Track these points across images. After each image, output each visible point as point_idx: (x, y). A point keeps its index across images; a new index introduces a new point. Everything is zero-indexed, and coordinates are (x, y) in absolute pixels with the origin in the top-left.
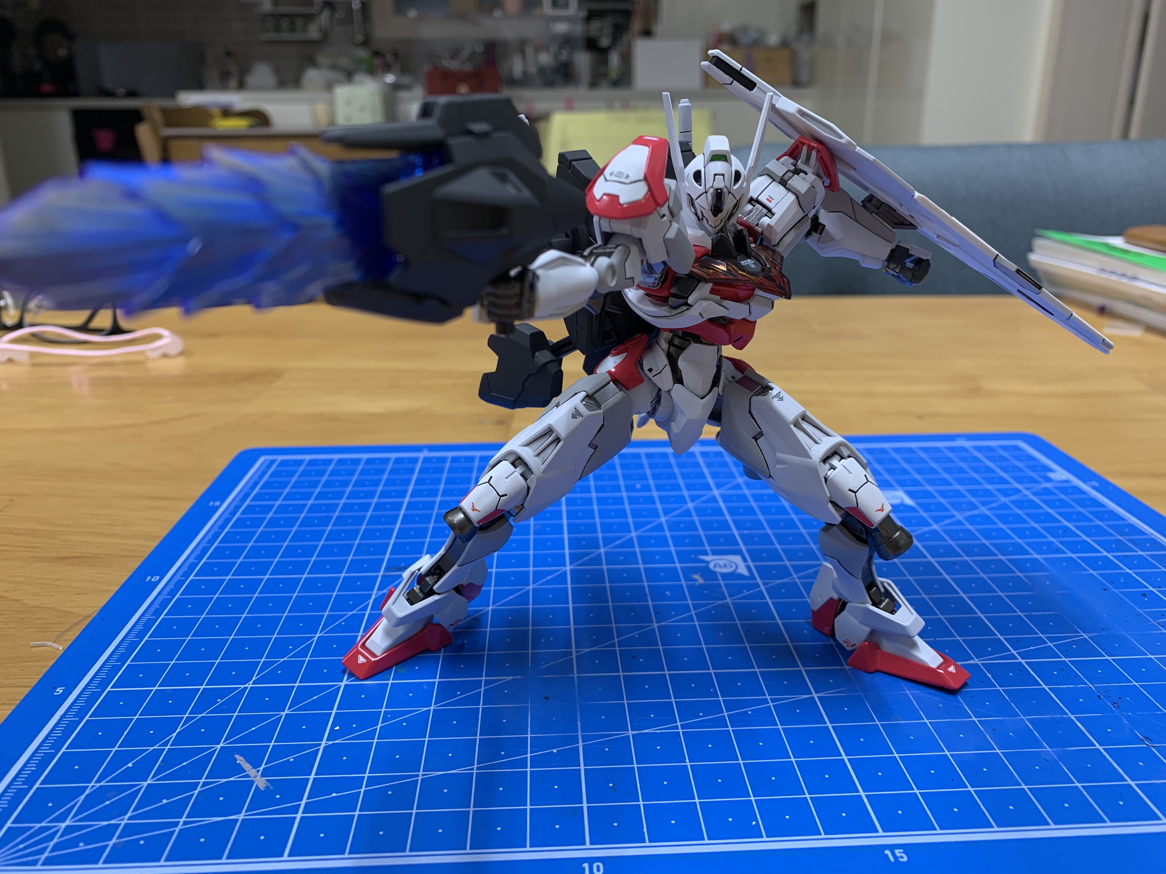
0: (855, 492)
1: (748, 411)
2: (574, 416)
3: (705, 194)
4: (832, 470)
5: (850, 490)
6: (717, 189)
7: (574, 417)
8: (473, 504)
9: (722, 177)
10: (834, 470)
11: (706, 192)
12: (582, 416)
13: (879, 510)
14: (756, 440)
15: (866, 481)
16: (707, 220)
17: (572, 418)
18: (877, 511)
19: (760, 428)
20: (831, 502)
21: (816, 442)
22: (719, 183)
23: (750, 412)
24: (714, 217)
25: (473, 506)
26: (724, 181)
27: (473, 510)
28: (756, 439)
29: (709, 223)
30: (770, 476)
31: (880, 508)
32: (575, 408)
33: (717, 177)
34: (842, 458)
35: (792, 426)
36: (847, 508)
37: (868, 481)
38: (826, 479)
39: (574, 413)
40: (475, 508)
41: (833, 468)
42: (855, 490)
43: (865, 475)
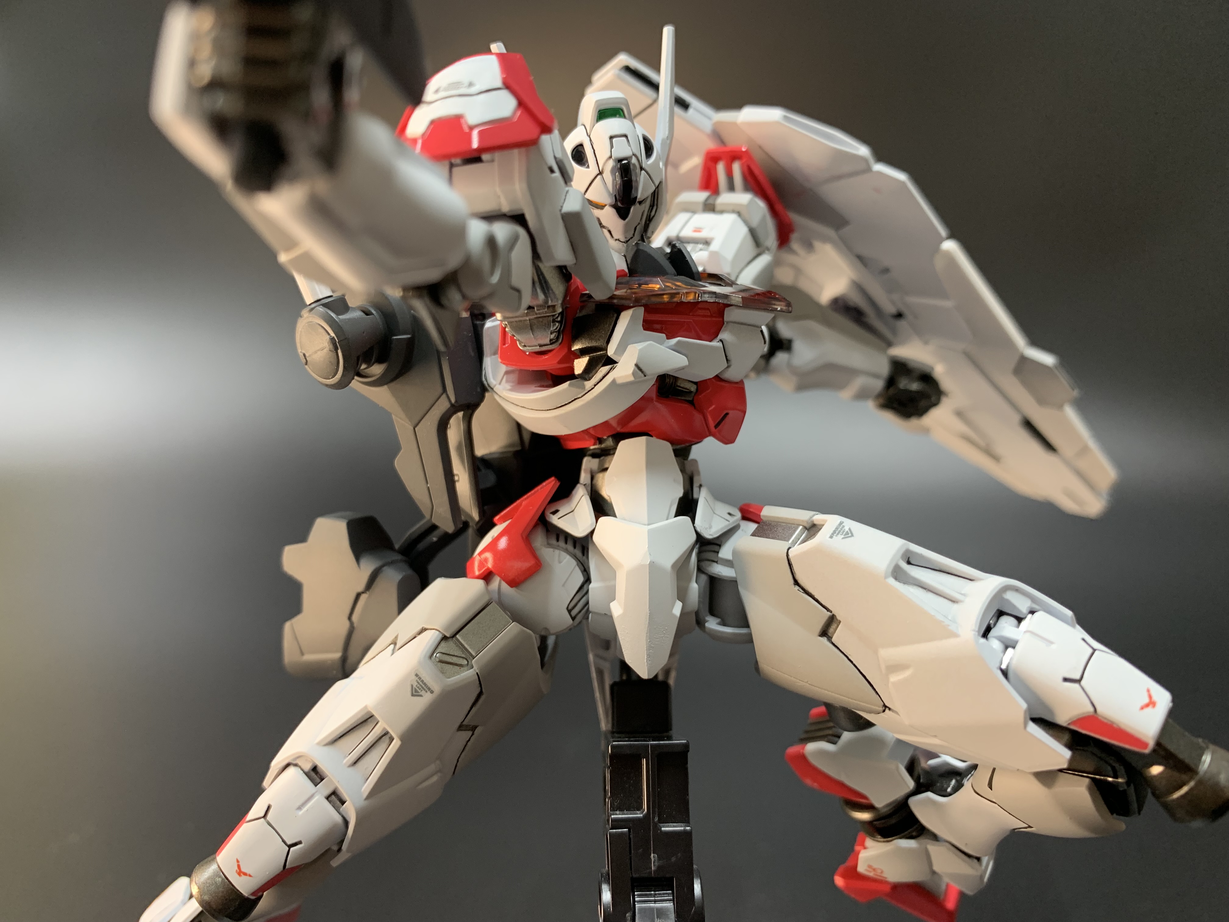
0: (1078, 681)
1: (792, 581)
2: (416, 691)
3: (599, 177)
4: (1010, 650)
5: (1066, 680)
6: (620, 161)
7: (415, 693)
8: (238, 861)
9: (624, 139)
10: (1014, 647)
11: (601, 173)
12: (432, 692)
13: (1147, 705)
14: (830, 639)
15: (1091, 651)
16: (610, 232)
17: (413, 695)
18: (1142, 708)
19: (828, 610)
20: (1035, 720)
21: (954, 601)
22: (623, 150)
23: (796, 583)
24: (622, 221)
25: (239, 866)
26: (630, 145)
27: (239, 874)
28: (824, 633)
29: (616, 237)
30: (885, 706)
31: (1146, 700)
32: (417, 675)
33: (614, 140)
34: (1019, 620)
35: (891, 581)
36: (1074, 723)
37: (1094, 650)
38: (1005, 673)
39: (415, 684)
40: (243, 870)
41: (1009, 644)
42: (1077, 676)
43: (1084, 640)
